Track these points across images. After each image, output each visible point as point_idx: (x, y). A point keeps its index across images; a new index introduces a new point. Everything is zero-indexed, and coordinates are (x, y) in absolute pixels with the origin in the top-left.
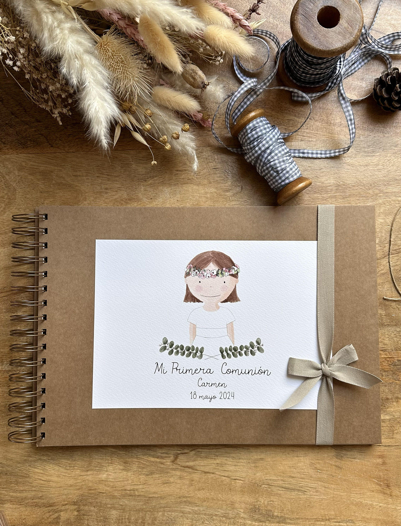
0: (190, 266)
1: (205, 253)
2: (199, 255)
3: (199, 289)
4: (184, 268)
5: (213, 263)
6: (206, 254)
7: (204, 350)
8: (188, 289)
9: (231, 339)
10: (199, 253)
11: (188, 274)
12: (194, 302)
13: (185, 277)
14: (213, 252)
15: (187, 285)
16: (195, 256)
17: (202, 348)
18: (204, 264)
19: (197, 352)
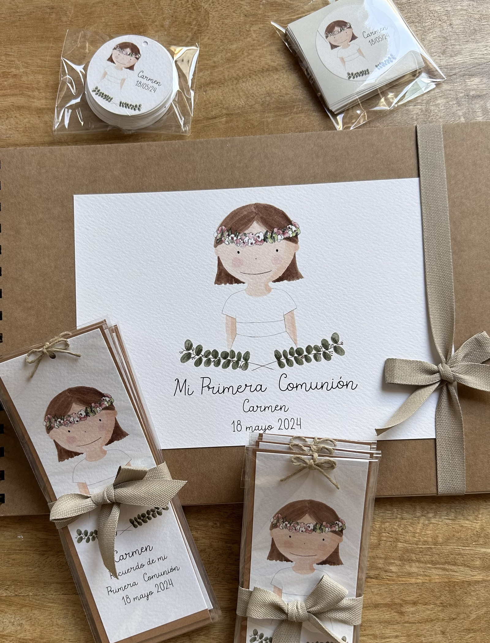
0: (222, 229)
1: (244, 207)
2: (234, 211)
3: (237, 263)
4: (213, 233)
5: (257, 222)
6: (246, 209)
7: (251, 356)
8: (220, 264)
10: (235, 208)
11: (219, 242)
12: (231, 283)
13: (215, 246)
14: (257, 206)
15: (219, 258)
16: (229, 213)
17: (247, 354)
18: (243, 224)
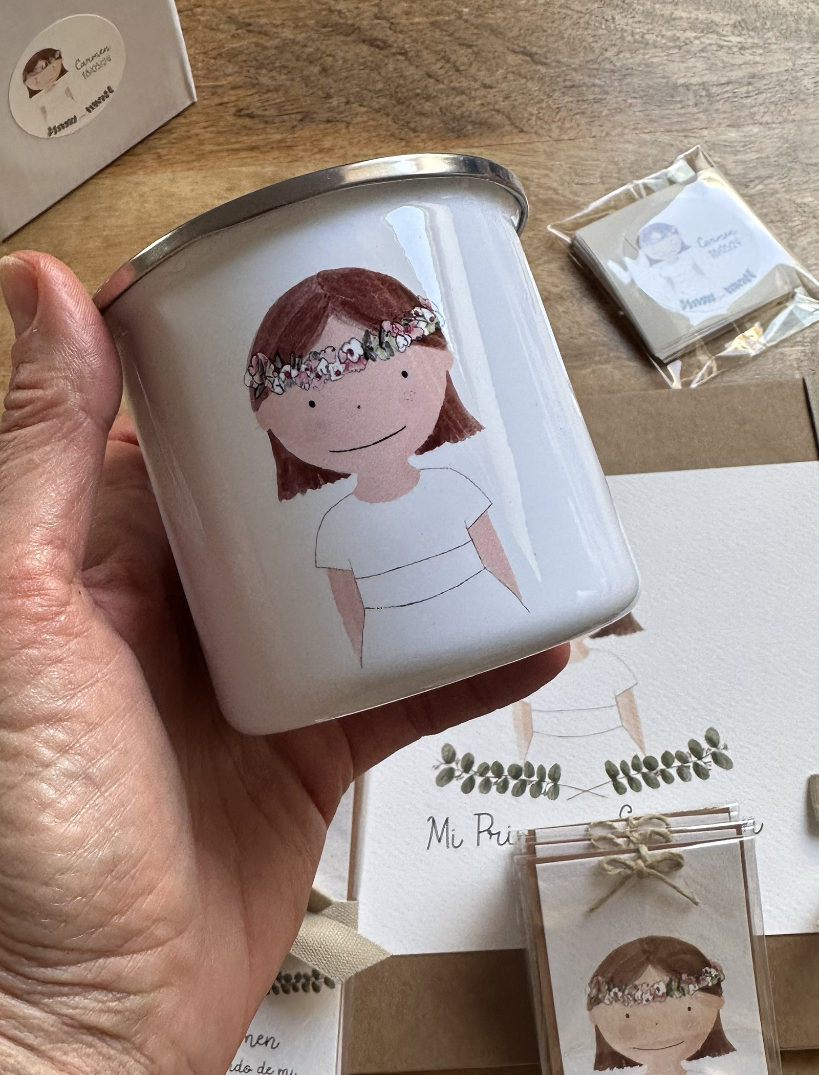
9: (635, 736)
19: (542, 779)
